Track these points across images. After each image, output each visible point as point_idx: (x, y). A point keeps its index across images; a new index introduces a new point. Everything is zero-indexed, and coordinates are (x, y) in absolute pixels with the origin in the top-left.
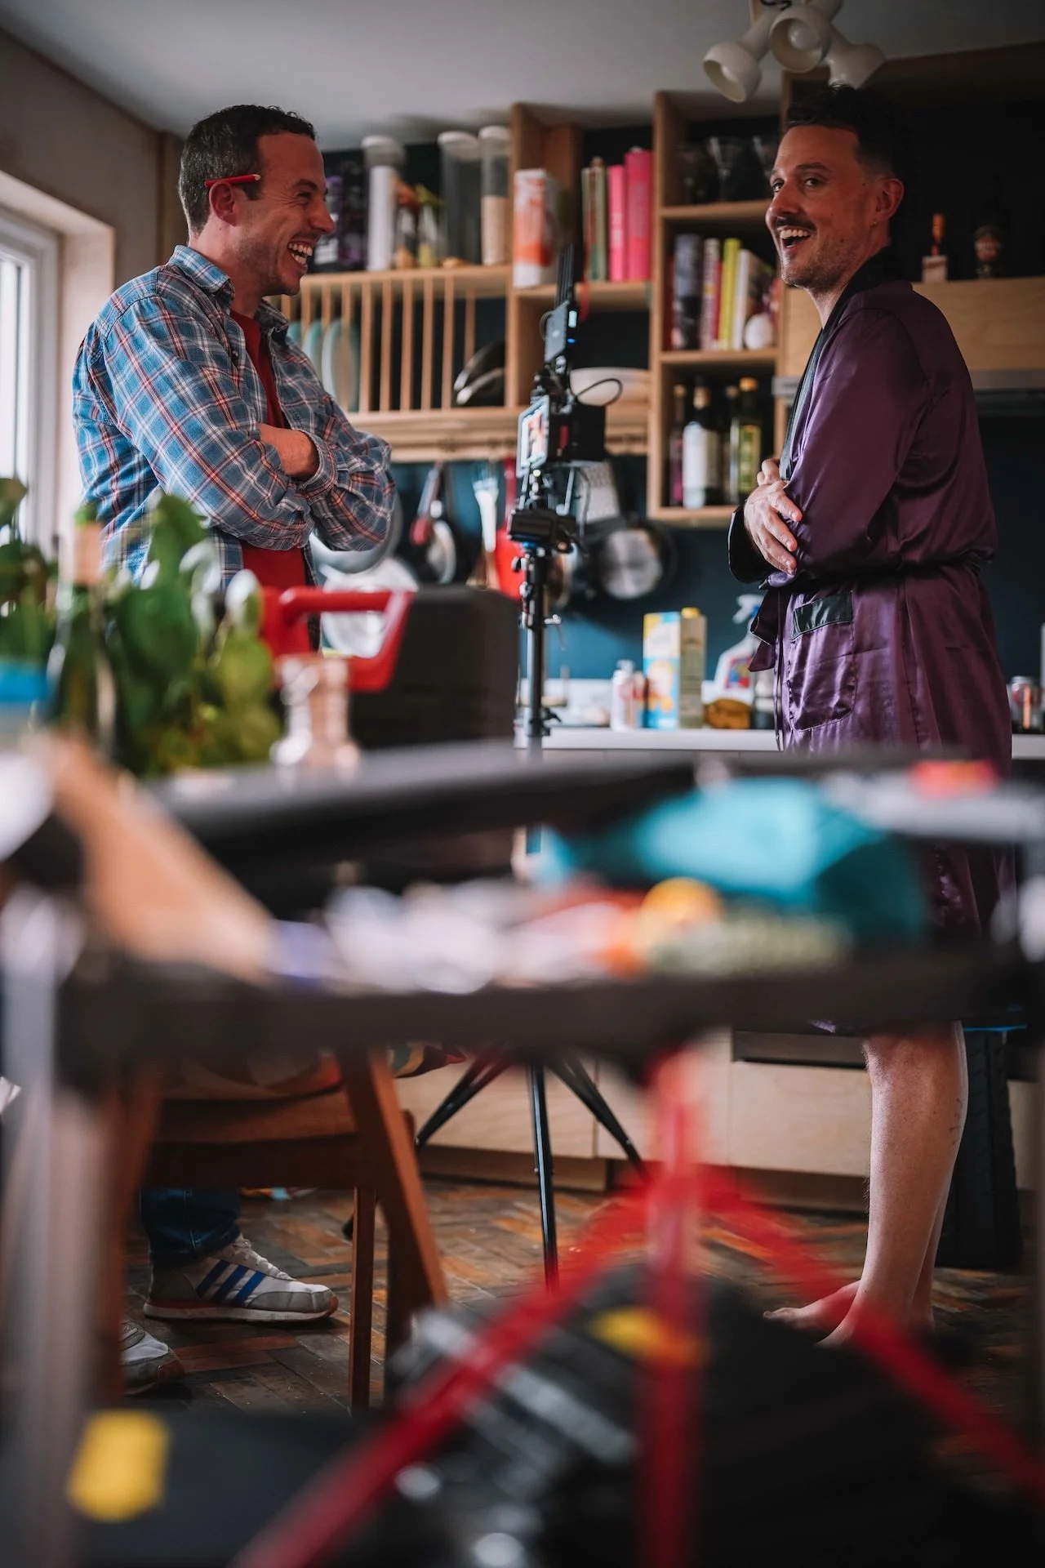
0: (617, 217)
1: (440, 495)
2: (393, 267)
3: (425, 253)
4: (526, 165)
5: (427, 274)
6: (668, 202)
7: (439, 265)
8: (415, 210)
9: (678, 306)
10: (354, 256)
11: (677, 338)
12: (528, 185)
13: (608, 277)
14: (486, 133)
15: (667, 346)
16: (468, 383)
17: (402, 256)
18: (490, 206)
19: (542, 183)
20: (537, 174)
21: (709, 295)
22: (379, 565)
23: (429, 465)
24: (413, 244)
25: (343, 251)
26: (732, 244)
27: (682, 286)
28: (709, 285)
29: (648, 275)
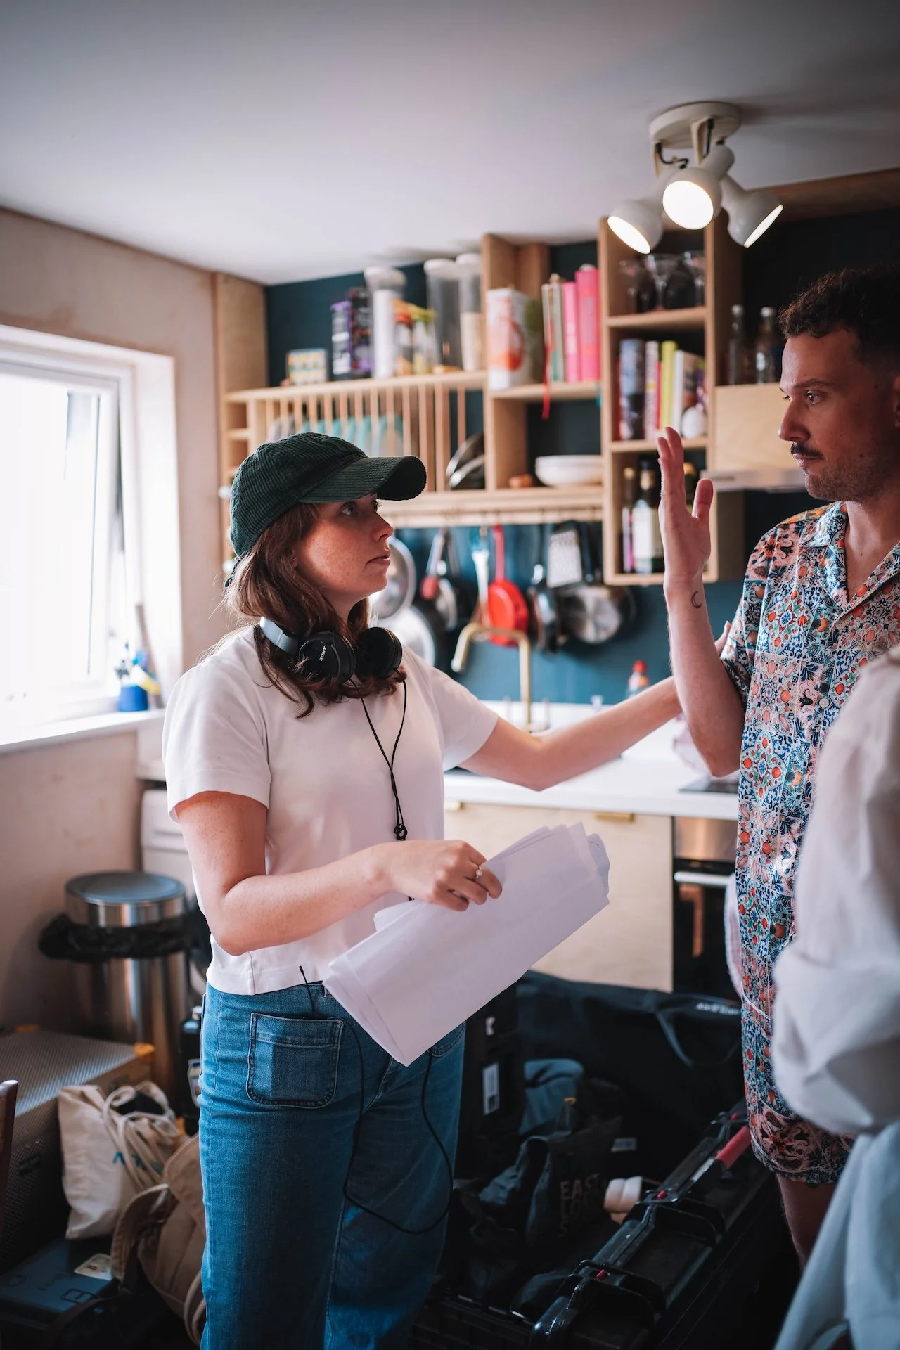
0: (571, 327)
1: (444, 557)
2: (395, 375)
3: (419, 360)
4: (495, 286)
5: (421, 380)
6: (614, 312)
7: (430, 371)
8: (410, 324)
9: (624, 403)
10: (364, 365)
11: (625, 430)
12: (499, 302)
13: (566, 379)
14: (462, 260)
15: (616, 437)
16: (458, 468)
17: (402, 365)
18: (467, 320)
19: (509, 300)
20: (504, 293)
21: (651, 391)
22: (399, 613)
23: (436, 529)
24: (409, 354)
25: (355, 362)
26: (669, 346)
27: (628, 385)
28: (651, 382)
29: (598, 375)
